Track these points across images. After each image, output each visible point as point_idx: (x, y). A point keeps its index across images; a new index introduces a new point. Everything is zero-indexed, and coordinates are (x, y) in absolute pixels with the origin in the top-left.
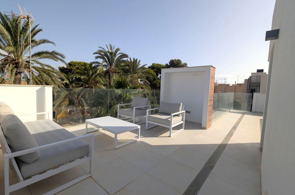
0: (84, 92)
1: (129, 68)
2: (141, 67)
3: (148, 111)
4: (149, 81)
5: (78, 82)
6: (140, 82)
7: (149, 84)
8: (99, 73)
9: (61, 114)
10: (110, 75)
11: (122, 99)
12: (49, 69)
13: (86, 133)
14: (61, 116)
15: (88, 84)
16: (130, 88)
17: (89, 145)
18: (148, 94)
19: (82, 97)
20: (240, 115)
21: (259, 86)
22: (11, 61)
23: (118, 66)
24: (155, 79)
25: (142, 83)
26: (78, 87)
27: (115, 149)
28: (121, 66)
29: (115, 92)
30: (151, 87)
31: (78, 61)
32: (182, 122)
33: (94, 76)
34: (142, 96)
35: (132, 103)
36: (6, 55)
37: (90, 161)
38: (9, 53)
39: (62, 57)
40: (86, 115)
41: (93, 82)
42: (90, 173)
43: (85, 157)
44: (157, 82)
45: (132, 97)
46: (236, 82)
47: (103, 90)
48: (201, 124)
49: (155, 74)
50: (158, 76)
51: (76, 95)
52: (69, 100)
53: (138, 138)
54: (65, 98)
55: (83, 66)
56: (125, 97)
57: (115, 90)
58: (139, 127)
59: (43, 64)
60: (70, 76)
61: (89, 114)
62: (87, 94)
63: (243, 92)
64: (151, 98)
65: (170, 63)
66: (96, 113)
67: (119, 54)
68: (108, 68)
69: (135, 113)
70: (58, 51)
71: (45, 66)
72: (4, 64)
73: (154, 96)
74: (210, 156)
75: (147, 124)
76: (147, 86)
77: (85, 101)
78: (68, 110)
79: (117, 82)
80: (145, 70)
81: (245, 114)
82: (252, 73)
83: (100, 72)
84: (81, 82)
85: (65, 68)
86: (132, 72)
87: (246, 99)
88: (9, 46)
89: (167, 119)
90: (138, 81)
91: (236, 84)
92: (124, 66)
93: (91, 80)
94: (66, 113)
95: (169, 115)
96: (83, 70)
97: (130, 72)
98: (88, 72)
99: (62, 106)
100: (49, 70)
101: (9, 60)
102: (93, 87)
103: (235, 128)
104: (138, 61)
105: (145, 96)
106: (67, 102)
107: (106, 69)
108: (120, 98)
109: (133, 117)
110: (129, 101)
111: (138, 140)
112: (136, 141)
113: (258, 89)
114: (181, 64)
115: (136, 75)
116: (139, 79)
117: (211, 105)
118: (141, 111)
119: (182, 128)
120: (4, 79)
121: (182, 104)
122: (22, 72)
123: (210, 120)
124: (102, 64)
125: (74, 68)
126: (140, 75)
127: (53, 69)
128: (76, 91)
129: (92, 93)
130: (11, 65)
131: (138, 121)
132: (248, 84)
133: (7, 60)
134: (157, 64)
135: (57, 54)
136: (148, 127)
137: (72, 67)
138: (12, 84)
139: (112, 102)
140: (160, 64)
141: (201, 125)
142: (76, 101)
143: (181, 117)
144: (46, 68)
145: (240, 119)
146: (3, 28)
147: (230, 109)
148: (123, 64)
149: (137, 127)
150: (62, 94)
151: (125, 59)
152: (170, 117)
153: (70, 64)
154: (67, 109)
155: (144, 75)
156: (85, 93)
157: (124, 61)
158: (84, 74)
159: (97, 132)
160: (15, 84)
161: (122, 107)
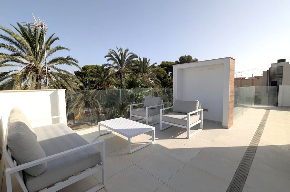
0: (98, 93)
1: (139, 68)
2: (151, 66)
3: (161, 110)
4: (159, 79)
5: (92, 84)
6: (150, 81)
7: (160, 82)
8: (110, 75)
9: (79, 115)
10: (121, 76)
11: (134, 99)
12: (65, 73)
13: (99, 135)
14: (78, 117)
15: (101, 86)
16: (142, 87)
17: (100, 153)
18: (159, 92)
19: (96, 98)
20: (265, 111)
21: (282, 77)
22: (33, 69)
23: (128, 67)
24: (165, 77)
25: (152, 82)
26: (91, 89)
27: (129, 154)
28: (132, 66)
29: (126, 92)
30: (162, 85)
31: (92, 65)
32: (200, 121)
33: (106, 77)
34: (153, 94)
35: (145, 103)
36: (28, 64)
37: (103, 170)
38: (31, 62)
39: (75, 62)
40: (101, 115)
41: (105, 83)
42: (103, 184)
43: (97, 165)
44: (168, 79)
45: (144, 96)
46: (252, 75)
47: (115, 91)
48: (222, 122)
49: (165, 72)
50: (168, 73)
51: (91, 97)
52: (85, 102)
53: (153, 141)
54: (81, 100)
55: (96, 69)
56: (137, 97)
57: (127, 90)
58: (153, 128)
59: (59, 70)
60: (84, 79)
61: (104, 115)
62: (101, 95)
63: (262, 85)
64: (163, 96)
65: (180, 60)
66: (110, 113)
67: (128, 54)
68: (119, 69)
69: (148, 113)
70: (71, 56)
71: (61, 71)
72: (26, 72)
73: (165, 94)
74: (239, 163)
75: (161, 124)
76: (158, 84)
77: (99, 102)
78: (85, 111)
79: (128, 82)
80: (155, 69)
81: (270, 110)
82: (271, 64)
83: (112, 74)
84: (94, 84)
85: (80, 72)
86: (142, 71)
87: (267, 92)
88: (30, 55)
89: (183, 119)
90: (148, 80)
91: (253, 77)
92: (134, 66)
93: (103, 82)
94: (82, 114)
95: (186, 114)
96: (96, 72)
97: (140, 72)
98: (100, 74)
99: (79, 108)
100: (64, 75)
101: (31, 67)
102: (106, 88)
103: (262, 126)
104: (148, 60)
105: (156, 94)
106: (83, 104)
107: (117, 70)
108: (132, 98)
109: (146, 117)
110: (141, 100)
111: (153, 142)
112: (151, 144)
113: (280, 81)
114: (191, 60)
115: (146, 74)
116: (150, 78)
117: (232, 101)
118: (155, 111)
119: (200, 128)
120: (27, 86)
121: (198, 101)
122: (42, 78)
123: (232, 118)
124: (113, 65)
125: (88, 71)
126: (150, 74)
127: (69, 73)
128: (91, 93)
129: (106, 94)
130: (32, 72)
131: (151, 122)
132: (268, 76)
133: (29, 68)
134: (167, 62)
135: (71, 59)
136: (163, 127)
137: (86, 70)
138: (33, 89)
139: (124, 103)
140: (170, 62)
141: (222, 124)
142: (91, 103)
143: (198, 116)
144: (63, 73)
145: (266, 115)
146: (23, 39)
147: (251, 104)
148: (133, 64)
149: (151, 129)
150: (78, 97)
151: (135, 59)
152: (186, 116)
153: (84, 68)
154: (83, 110)
155: (154, 74)
156: (99, 95)
157: (134, 62)
158: (97, 76)
159: (110, 134)
160: (36, 89)
161: (134, 107)
